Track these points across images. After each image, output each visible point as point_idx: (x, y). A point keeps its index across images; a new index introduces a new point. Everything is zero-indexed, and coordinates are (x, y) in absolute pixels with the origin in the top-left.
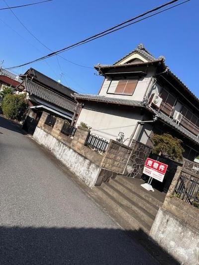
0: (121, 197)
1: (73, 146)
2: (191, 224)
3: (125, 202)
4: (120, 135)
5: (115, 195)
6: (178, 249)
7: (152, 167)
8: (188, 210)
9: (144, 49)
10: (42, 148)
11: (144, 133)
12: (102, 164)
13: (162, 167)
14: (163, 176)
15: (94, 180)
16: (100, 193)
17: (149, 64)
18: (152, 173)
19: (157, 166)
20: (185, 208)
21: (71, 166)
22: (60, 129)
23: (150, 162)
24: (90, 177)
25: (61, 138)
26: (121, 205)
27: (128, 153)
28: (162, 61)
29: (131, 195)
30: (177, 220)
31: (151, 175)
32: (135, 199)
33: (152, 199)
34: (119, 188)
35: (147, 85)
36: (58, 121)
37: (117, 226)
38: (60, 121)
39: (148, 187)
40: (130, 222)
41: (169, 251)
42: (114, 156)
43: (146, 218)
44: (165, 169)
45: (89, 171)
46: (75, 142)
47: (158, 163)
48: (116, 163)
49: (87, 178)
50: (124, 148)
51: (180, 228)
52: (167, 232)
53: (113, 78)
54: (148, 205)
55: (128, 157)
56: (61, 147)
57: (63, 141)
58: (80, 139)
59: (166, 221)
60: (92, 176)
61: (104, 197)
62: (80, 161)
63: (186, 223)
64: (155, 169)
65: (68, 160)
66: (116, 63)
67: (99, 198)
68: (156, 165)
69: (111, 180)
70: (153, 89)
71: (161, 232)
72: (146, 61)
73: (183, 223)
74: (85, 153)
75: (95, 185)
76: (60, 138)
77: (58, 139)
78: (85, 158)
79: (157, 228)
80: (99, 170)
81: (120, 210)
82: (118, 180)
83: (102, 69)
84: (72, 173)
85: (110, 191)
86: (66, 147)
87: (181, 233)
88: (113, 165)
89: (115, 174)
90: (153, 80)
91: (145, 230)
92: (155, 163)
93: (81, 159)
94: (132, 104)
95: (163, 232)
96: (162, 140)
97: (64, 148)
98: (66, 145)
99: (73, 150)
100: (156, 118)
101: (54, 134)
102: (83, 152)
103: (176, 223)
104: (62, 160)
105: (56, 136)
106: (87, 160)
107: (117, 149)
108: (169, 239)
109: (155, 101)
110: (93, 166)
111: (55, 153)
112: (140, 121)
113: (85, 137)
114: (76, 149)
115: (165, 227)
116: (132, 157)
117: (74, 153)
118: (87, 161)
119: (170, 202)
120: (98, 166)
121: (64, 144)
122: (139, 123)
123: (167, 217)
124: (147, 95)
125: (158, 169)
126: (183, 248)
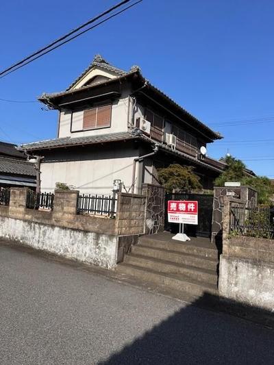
0: (160, 264)
1: (57, 221)
2: (267, 260)
3: (168, 268)
4: (117, 184)
5: (150, 264)
6: (261, 296)
7: (178, 210)
8: (256, 245)
9: (103, 61)
10: (3, 242)
11: (145, 171)
12: (116, 230)
13: (191, 206)
14: (196, 216)
15: (113, 257)
16: (129, 271)
17: (122, 79)
18: (180, 218)
19: (185, 207)
20: (252, 244)
21: (66, 250)
22: (24, 204)
23: (173, 206)
24: (105, 255)
25: (30, 217)
26: (165, 274)
27: (143, 203)
28: (138, 73)
29: (169, 256)
30: (247, 262)
31: (180, 221)
32: (177, 259)
33: (197, 250)
34: (150, 253)
35: (127, 109)
36: (14, 193)
37: (181, 304)
38: (18, 192)
39: (181, 237)
40: (187, 290)
41: (251, 302)
42: (128, 213)
43: (204, 276)
44: (195, 206)
45: (99, 248)
46: (59, 215)
47: (184, 203)
48: (133, 222)
49: (101, 258)
50: (136, 199)
51: (255, 270)
52: (241, 282)
53: (72, 109)
54: (197, 259)
55: (144, 209)
56: (37, 230)
57: (36, 221)
58: (65, 208)
59: (234, 268)
60: (108, 252)
61: (138, 273)
62: (79, 239)
63: (259, 261)
64: (182, 211)
65: (57, 245)
66: (71, 87)
67: (131, 277)
68: (182, 206)
69: (133, 248)
70: (134, 112)
71: (233, 285)
72: (113, 77)
73: (257, 262)
74: (82, 224)
75: (117, 263)
76: (28, 217)
77: (25, 221)
78: (86, 232)
79: (226, 282)
80: (115, 241)
81: (167, 281)
82: (144, 244)
83: (52, 100)
84: (72, 261)
85: (141, 262)
86: (46, 228)
87: (258, 275)
88: (130, 227)
89: (136, 237)
90: (131, 100)
91: (212, 291)
92: (180, 205)
93: (80, 235)
94: (114, 139)
95: (236, 284)
96: (171, 174)
97: (42, 229)
98: (45, 225)
99: (60, 227)
100: (156, 149)
101: (14, 215)
102: (78, 225)
103: (248, 266)
104: (45, 248)
105: (21, 216)
106: (90, 234)
107: (128, 203)
108: (245, 289)
109: (143, 128)
110: (104, 238)
111: (29, 243)
112: (137, 157)
113: (74, 202)
114: (65, 224)
115: (237, 277)
116: (148, 207)
117: (63, 231)
118: (91, 236)
119: (232, 244)
120: (111, 236)
121: (39, 224)
122: (136, 160)
123: (234, 263)
124: (130, 121)
125: (187, 211)
126: (266, 291)
